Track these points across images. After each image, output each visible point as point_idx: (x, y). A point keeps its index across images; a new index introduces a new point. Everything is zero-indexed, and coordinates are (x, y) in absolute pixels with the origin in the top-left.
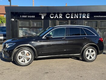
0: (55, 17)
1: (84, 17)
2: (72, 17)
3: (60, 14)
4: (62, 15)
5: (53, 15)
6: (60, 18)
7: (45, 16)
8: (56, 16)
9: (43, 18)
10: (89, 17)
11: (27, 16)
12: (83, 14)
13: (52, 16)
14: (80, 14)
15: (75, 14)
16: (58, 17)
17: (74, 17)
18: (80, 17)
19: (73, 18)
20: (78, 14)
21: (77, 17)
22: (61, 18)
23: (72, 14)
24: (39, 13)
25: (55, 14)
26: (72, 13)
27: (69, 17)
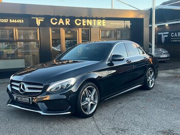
0: (59, 24)
1: (99, 24)
4: (69, 20)
5: (56, 19)
6: (66, 24)
7: (43, 20)
10: (105, 25)
11: (9, 21)
12: (98, 20)
13: (54, 21)
14: (94, 20)
15: (88, 20)
16: (63, 24)
17: (86, 23)
18: (95, 25)
19: (85, 25)
20: (91, 20)
21: (91, 25)
22: (69, 24)
23: (83, 20)
24: (30, 16)
25: (58, 18)
26: (84, 18)
27: (80, 23)
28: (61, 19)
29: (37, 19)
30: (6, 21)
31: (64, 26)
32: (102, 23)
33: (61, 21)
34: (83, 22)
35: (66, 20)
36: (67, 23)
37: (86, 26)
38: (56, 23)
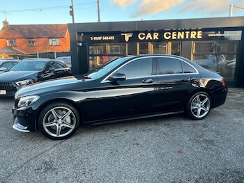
0: (147, 38)
1: (193, 36)
2: (174, 38)
4: (157, 33)
5: (144, 34)
6: (154, 38)
7: (131, 36)
9: (127, 39)
10: (200, 37)
11: (102, 38)
12: (192, 32)
13: (141, 36)
14: (187, 33)
15: (179, 33)
16: (151, 38)
17: (177, 37)
18: (187, 37)
20: (183, 33)
21: (182, 37)
23: (174, 33)
24: (120, 32)
25: (146, 33)
26: (174, 31)
27: (170, 37)
28: (149, 34)
29: (126, 35)
30: (100, 38)
31: (152, 41)
32: (196, 36)
33: (149, 36)
34: (174, 35)
35: (154, 34)
36: (156, 36)
37: (177, 40)
38: (144, 38)
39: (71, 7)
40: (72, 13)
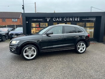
1: (76, 20)
2: (68, 20)
3: (60, 18)
8: (58, 19)
13: (54, 19)
14: (74, 18)
15: (70, 18)
18: (74, 20)
20: (72, 18)
21: (72, 20)
24: (45, 17)
25: (56, 18)
27: (66, 20)
30: (36, 20)
32: (77, 20)
34: (68, 19)
36: (60, 20)
39: (23, 6)
40: (23, 8)
